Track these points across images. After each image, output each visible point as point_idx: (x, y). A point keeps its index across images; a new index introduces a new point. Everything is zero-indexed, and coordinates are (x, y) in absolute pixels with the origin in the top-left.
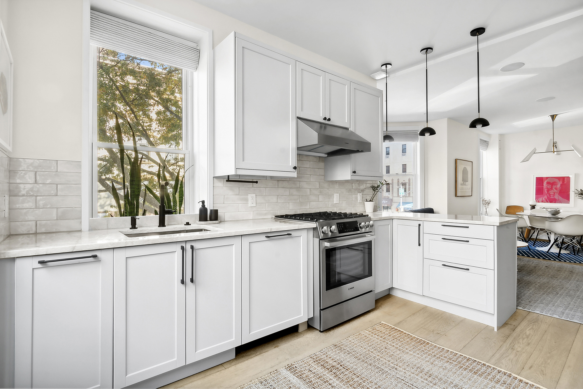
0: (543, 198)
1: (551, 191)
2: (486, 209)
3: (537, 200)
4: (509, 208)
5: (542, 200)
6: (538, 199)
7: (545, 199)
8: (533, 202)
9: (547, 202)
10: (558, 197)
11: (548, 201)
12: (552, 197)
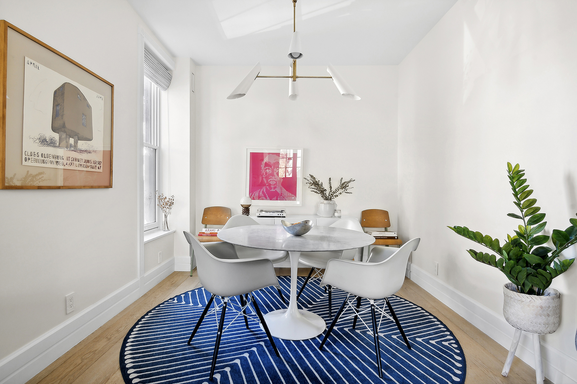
0: (260, 191)
1: (271, 178)
2: (166, 216)
3: (252, 195)
4: (207, 211)
5: (259, 193)
6: (254, 194)
7: (263, 192)
8: (245, 200)
9: (266, 199)
10: (282, 189)
11: (267, 196)
12: (273, 190)
